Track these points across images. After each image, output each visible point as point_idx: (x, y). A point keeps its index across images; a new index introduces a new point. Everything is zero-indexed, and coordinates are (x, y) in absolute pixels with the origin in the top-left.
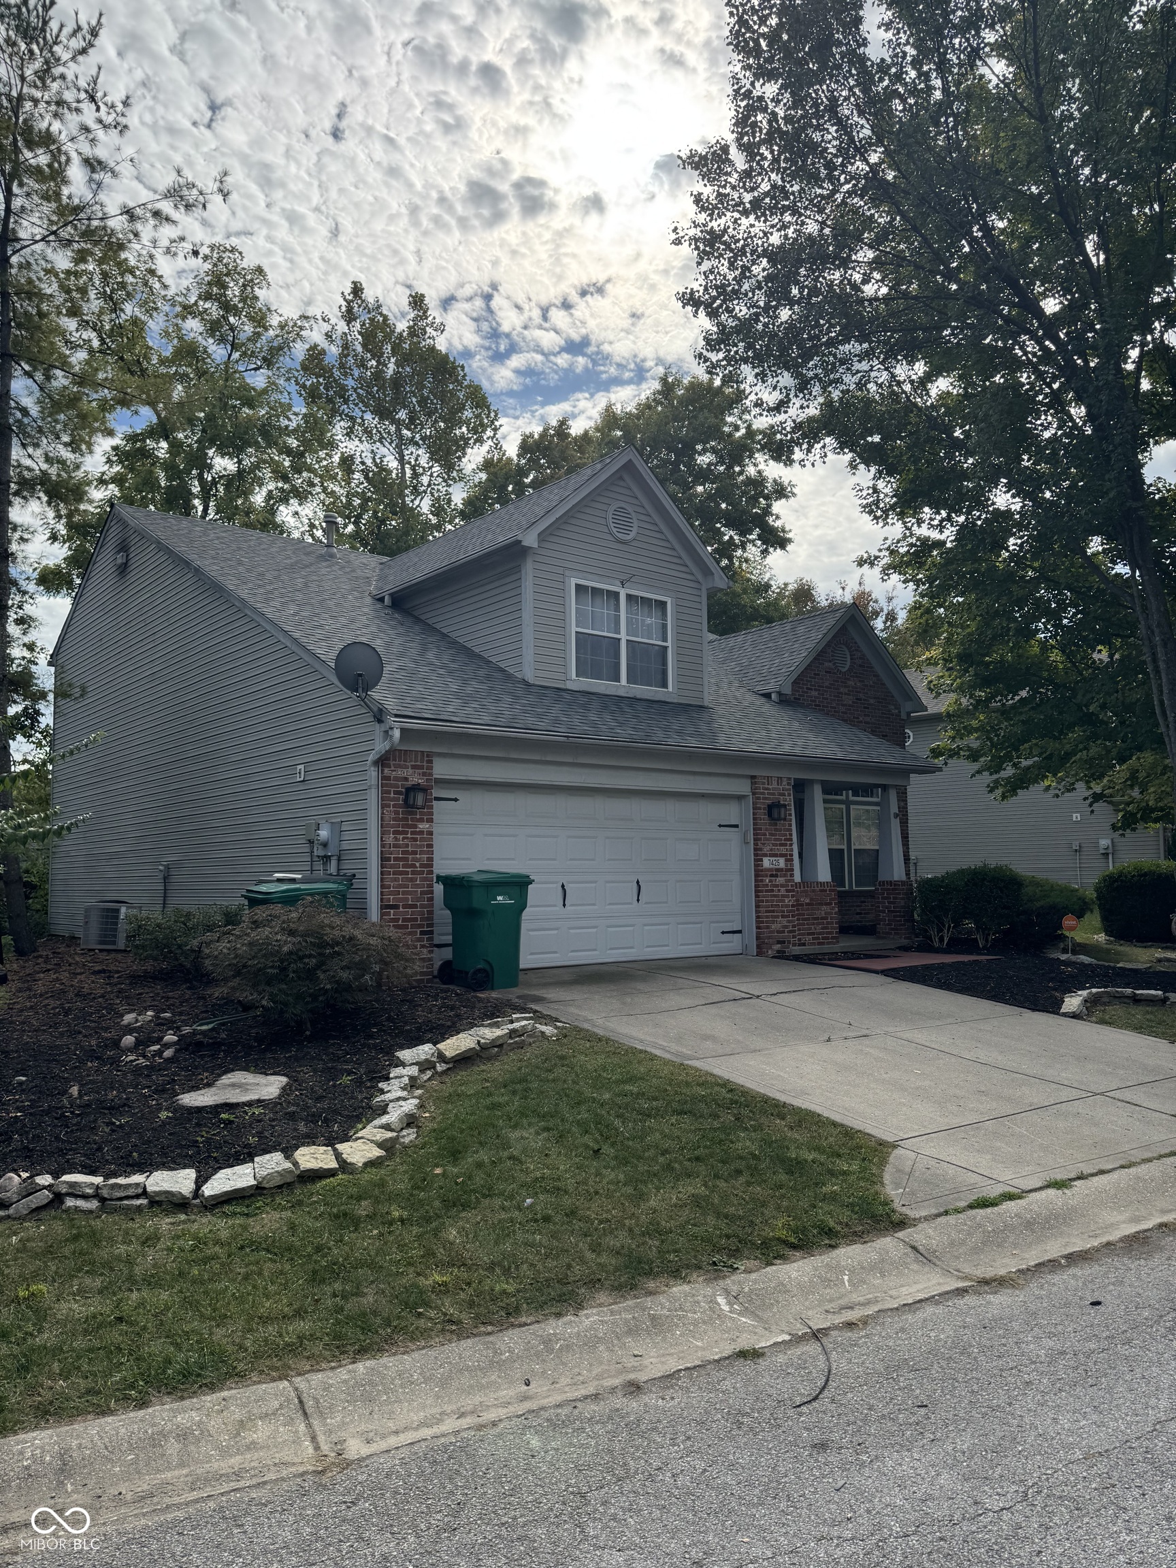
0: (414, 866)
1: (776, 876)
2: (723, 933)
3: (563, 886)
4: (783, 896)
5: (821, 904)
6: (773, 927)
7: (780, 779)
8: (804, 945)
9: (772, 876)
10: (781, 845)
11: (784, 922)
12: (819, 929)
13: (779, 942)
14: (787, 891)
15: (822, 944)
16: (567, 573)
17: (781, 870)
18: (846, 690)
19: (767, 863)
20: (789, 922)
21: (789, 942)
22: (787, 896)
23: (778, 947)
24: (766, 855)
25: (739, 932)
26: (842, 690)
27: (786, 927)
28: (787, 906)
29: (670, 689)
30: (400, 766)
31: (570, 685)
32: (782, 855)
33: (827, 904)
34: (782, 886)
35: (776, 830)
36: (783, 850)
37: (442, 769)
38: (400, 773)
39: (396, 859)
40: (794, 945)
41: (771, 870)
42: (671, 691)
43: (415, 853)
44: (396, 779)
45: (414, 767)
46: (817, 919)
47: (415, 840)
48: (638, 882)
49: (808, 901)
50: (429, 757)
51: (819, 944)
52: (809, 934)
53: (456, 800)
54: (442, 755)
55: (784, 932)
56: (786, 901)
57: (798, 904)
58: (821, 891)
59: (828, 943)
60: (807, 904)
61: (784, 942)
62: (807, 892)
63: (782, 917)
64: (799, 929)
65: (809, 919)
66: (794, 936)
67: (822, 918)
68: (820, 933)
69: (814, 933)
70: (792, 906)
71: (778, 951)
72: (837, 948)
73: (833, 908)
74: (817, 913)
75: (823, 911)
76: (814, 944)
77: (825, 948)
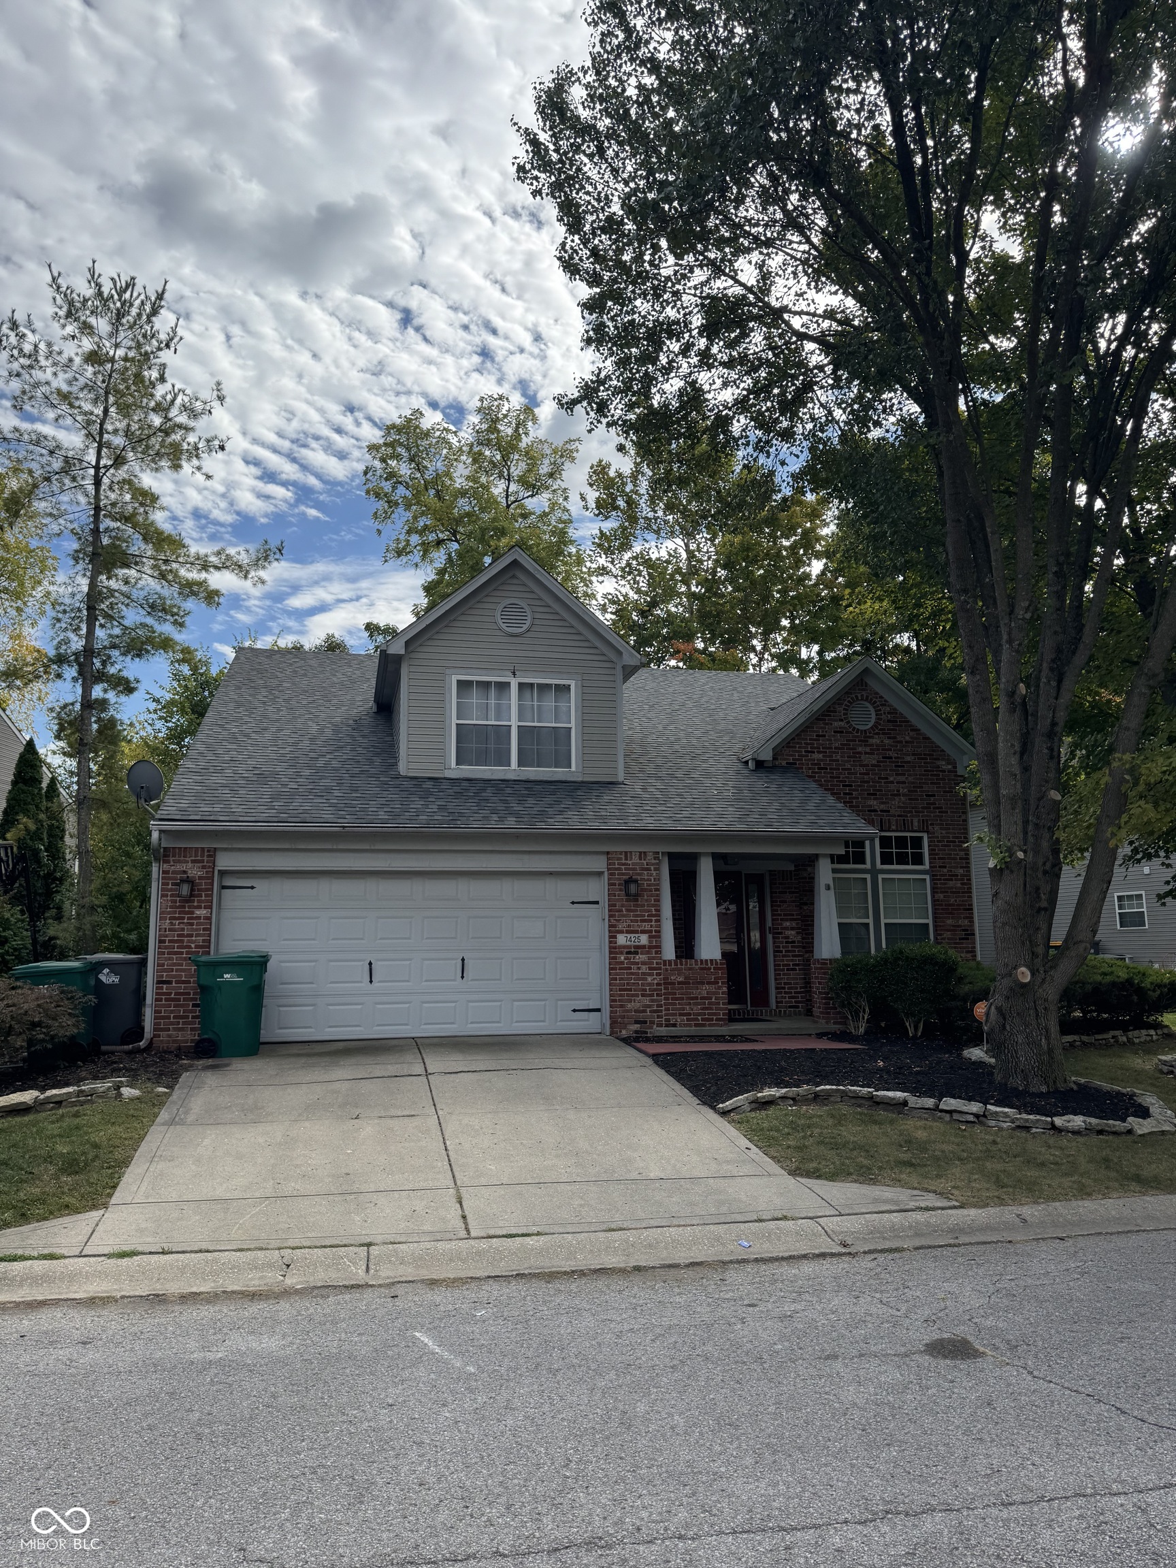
0: (190, 947)
1: (636, 953)
2: (574, 1011)
3: (370, 964)
4: (643, 974)
5: (703, 983)
6: (629, 1006)
7: (642, 855)
8: (674, 1025)
9: (628, 953)
10: (642, 921)
11: (646, 1001)
12: (697, 1009)
13: (636, 1022)
14: (650, 969)
15: (703, 1025)
16: (448, 671)
17: (644, 947)
18: (868, 750)
19: (622, 939)
20: (652, 1001)
21: (652, 1022)
22: (650, 975)
23: (637, 1027)
24: (621, 932)
25: (598, 1010)
26: (860, 749)
27: (649, 1006)
28: (649, 984)
29: (573, 768)
30: (179, 862)
31: (448, 774)
32: (643, 932)
33: (709, 983)
34: (644, 963)
35: (637, 906)
36: (646, 926)
37: (225, 862)
38: (179, 867)
39: (170, 941)
40: (660, 1025)
41: (624, 947)
42: (574, 770)
43: (191, 936)
44: (174, 872)
45: (193, 862)
46: (696, 998)
47: (192, 924)
48: (463, 960)
49: (681, 979)
50: (213, 853)
51: (696, 1025)
52: (681, 1015)
53: (252, 888)
54: (225, 850)
55: (644, 1011)
56: (649, 979)
57: (667, 983)
58: (702, 969)
59: (710, 1025)
60: (679, 983)
61: (645, 1022)
62: (680, 970)
63: (643, 995)
64: (667, 1009)
65: (682, 999)
66: (658, 1017)
67: (702, 998)
68: (699, 1014)
69: (690, 1014)
70: (658, 984)
71: (636, 1032)
72: (724, 1030)
73: (719, 988)
74: (695, 993)
75: (704, 990)
76: (690, 1025)
77: (707, 1030)
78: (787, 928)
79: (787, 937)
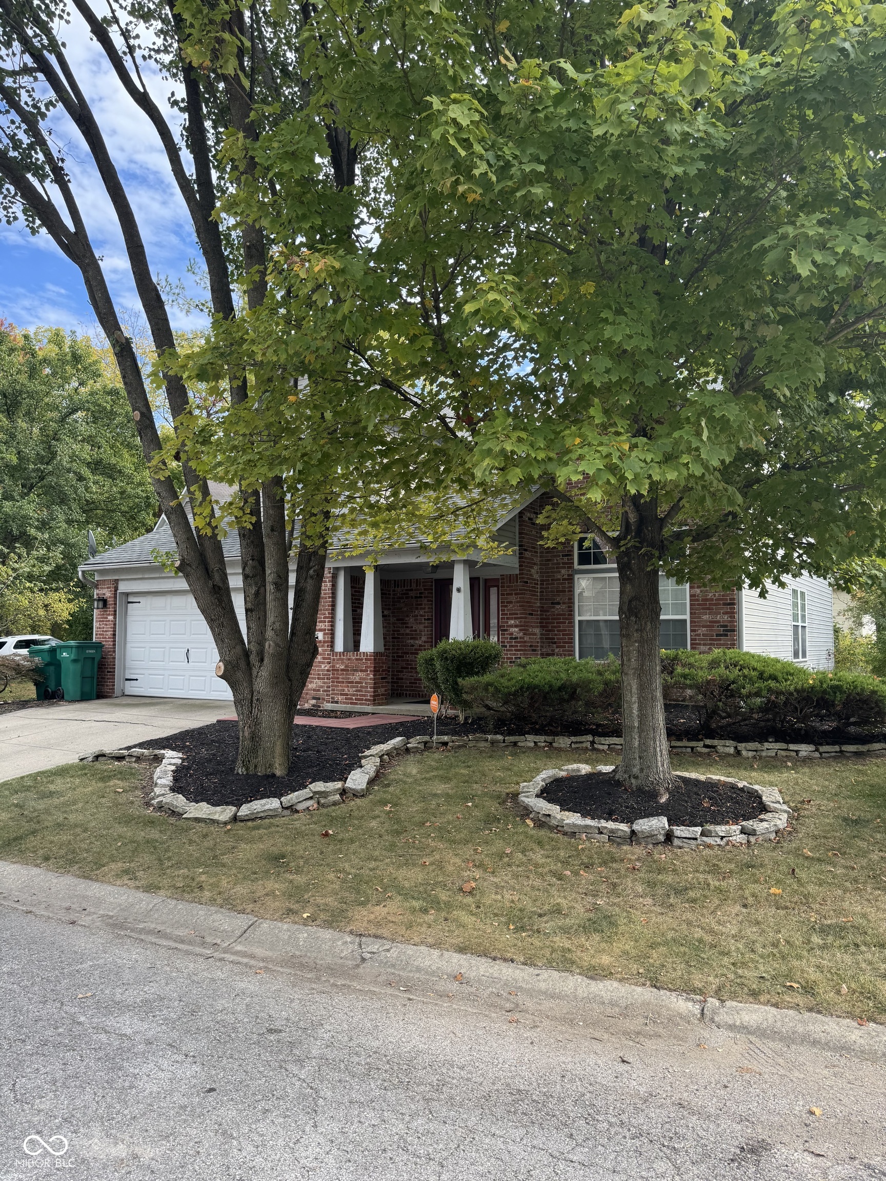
3: (188, 650)
4: (320, 663)
5: (356, 671)
6: (310, 686)
8: (337, 702)
10: (320, 622)
11: (320, 683)
12: (352, 691)
13: (314, 698)
14: (324, 658)
15: (356, 704)
17: (320, 642)
20: (324, 683)
21: (324, 699)
22: (323, 663)
23: (314, 702)
27: (322, 687)
28: (322, 670)
30: (102, 588)
32: (320, 630)
33: (361, 671)
34: (319, 655)
36: (322, 626)
37: (123, 587)
38: (102, 591)
39: (99, 635)
40: (328, 702)
43: (106, 631)
44: (100, 594)
45: (107, 588)
46: (352, 682)
47: (107, 625)
49: (343, 667)
50: (116, 581)
51: (352, 703)
52: (341, 695)
53: (140, 602)
54: (122, 580)
55: (319, 690)
56: (323, 666)
57: (335, 670)
58: (357, 659)
59: (361, 704)
60: (342, 670)
61: (319, 699)
62: (342, 660)
63: (319, 679)
64: (333, 690)
65: (343, 682)
66: (327, 695)
67: (357, 683)
68: (354, 695)
69: (347, 695)
70: (328, 671)
71: (313, 706)
72: (369, 708)
73: (368, 675)
74: (352, 678)
75: (357, 676)
76: (347, 703)
77: (358, 708)
78: (511, 626)
79: (512, 634)
